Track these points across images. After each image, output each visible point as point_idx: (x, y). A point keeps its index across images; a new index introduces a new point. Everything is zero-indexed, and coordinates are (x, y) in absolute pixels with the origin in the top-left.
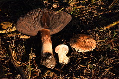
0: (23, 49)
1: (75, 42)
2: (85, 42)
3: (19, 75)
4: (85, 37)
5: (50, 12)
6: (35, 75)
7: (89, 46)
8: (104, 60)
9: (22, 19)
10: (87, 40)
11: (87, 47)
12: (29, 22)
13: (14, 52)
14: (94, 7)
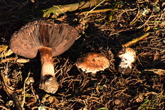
0: (19, 75)
1: (82, 61)
2: (94, 60)
3: (11, 101)
4: (95, 55)
5: (49, 25)
6: (32, 101)
7: (99, 65)
8: (117, 80)
9: (16, 36)
10: (96, 59)
11: (97, 67)
12: (24, 39)
13: (6, 76)
14: (112, 25)
